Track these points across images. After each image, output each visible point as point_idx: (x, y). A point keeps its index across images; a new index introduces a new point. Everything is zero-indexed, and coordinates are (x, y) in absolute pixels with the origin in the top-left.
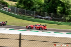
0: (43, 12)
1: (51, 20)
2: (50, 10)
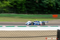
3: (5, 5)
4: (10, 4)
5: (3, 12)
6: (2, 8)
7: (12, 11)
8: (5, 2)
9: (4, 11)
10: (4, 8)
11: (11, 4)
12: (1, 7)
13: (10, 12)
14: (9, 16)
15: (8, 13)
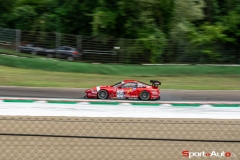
0: (47, 30)
1: (76, 60)
2: (70, 24)
3: (208, 38)
4: (224, 32)
5: (202, 59)
6: (200, 47)
7: (233, 57)
8: (209, 27)
9: (206, 56)
10: (206, 45)
11: (228, 33)
12: (197, 42)
13: (225, 59)
14: (222, 74)
15: (218, 62)
